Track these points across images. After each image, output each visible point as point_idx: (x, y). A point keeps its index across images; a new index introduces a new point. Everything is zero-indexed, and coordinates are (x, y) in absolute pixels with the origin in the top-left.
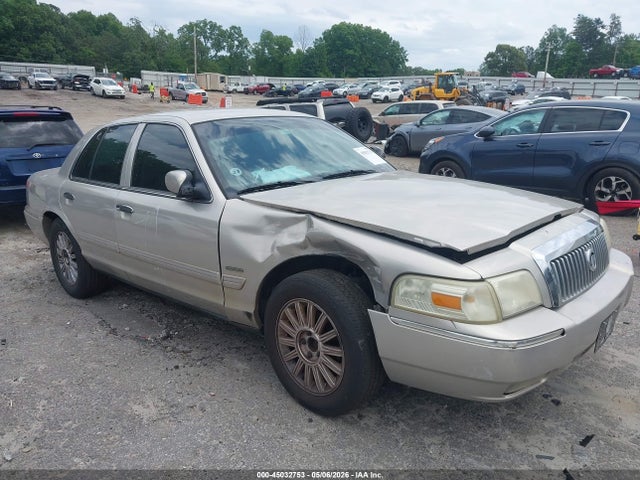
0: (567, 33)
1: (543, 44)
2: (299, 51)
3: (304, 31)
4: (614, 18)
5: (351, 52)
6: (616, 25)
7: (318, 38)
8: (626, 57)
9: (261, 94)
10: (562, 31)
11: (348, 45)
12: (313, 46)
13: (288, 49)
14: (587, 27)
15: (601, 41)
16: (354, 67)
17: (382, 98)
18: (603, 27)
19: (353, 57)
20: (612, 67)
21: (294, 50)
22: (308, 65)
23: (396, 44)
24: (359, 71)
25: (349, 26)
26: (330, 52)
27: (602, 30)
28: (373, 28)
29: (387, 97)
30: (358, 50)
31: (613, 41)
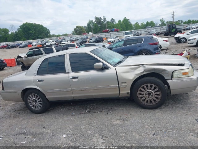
0: (93, 21)
1: (88, 25)
2: (12, 33)
3: (12, 26)
4: (104, 17)
5: (31, 32)
6: (105, 19)
7: (18, 28)
8: (109, 26)
9: (4, 48)
10: (92, 21)
11: (30, 30)
12: (17, 31)
13: (8, 33)
14: (98, 20)
15: (102, 23)
16: (33, 36)
17: (50, 44)
18: (102, 19)
19: (33, 33)
20: (108, 30)
21: (10, 33)
22: (16, 37)
23: (46, 28)
24: (35, 37)
25: (29, 24)
26: (23, 32)
27: (102, 20)
28: (37, 24)
29: (51, 44)
30: (34, 31)
31: (105, 23)
